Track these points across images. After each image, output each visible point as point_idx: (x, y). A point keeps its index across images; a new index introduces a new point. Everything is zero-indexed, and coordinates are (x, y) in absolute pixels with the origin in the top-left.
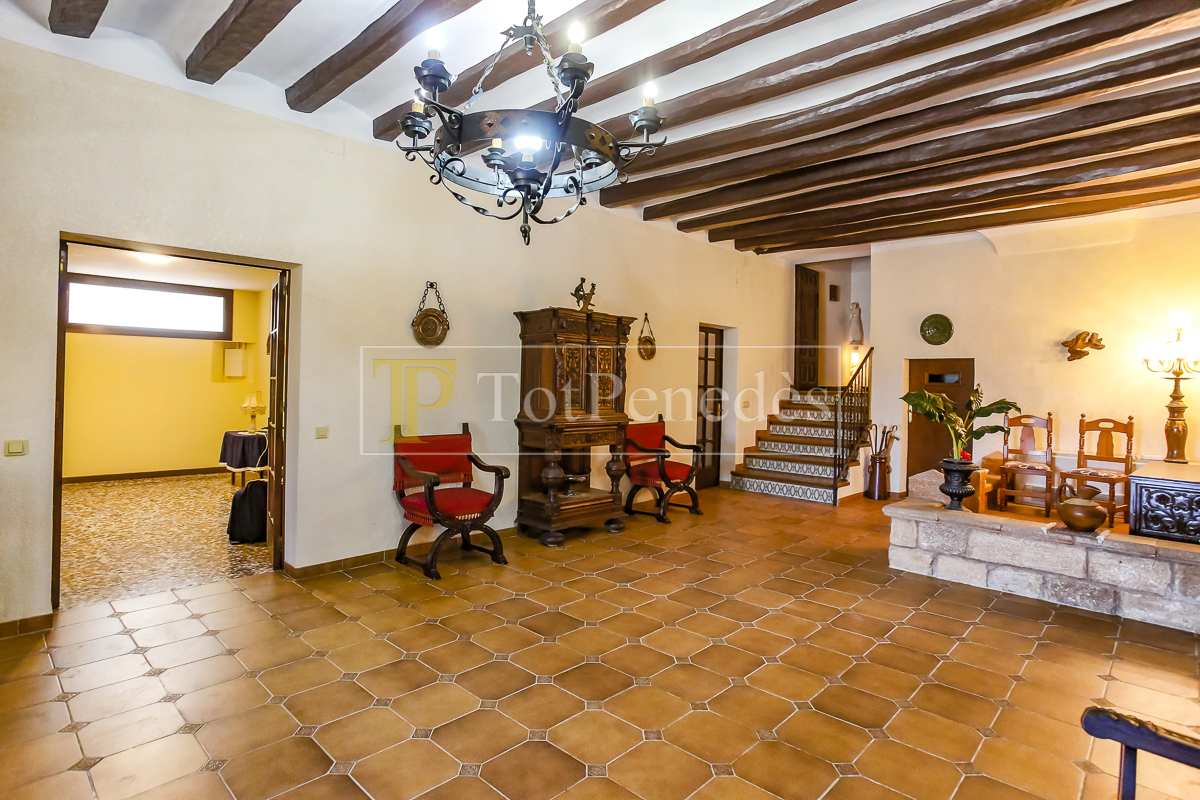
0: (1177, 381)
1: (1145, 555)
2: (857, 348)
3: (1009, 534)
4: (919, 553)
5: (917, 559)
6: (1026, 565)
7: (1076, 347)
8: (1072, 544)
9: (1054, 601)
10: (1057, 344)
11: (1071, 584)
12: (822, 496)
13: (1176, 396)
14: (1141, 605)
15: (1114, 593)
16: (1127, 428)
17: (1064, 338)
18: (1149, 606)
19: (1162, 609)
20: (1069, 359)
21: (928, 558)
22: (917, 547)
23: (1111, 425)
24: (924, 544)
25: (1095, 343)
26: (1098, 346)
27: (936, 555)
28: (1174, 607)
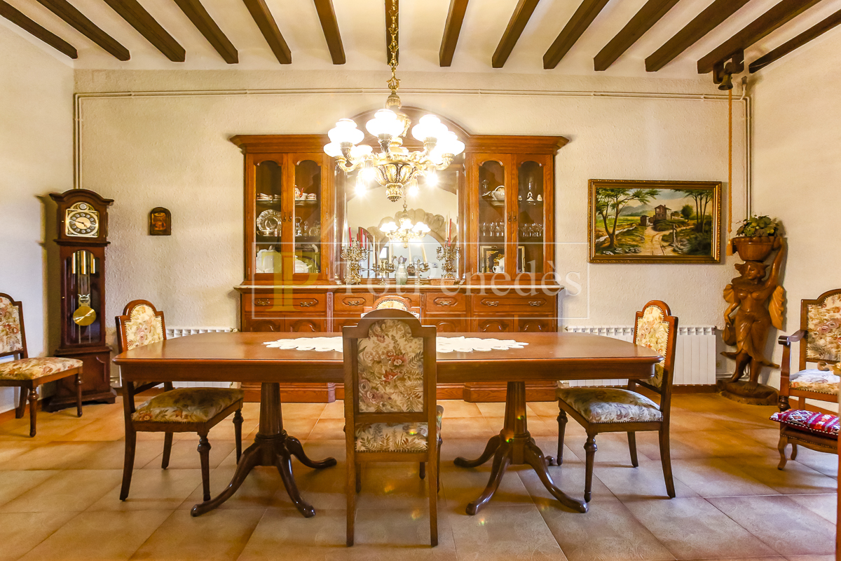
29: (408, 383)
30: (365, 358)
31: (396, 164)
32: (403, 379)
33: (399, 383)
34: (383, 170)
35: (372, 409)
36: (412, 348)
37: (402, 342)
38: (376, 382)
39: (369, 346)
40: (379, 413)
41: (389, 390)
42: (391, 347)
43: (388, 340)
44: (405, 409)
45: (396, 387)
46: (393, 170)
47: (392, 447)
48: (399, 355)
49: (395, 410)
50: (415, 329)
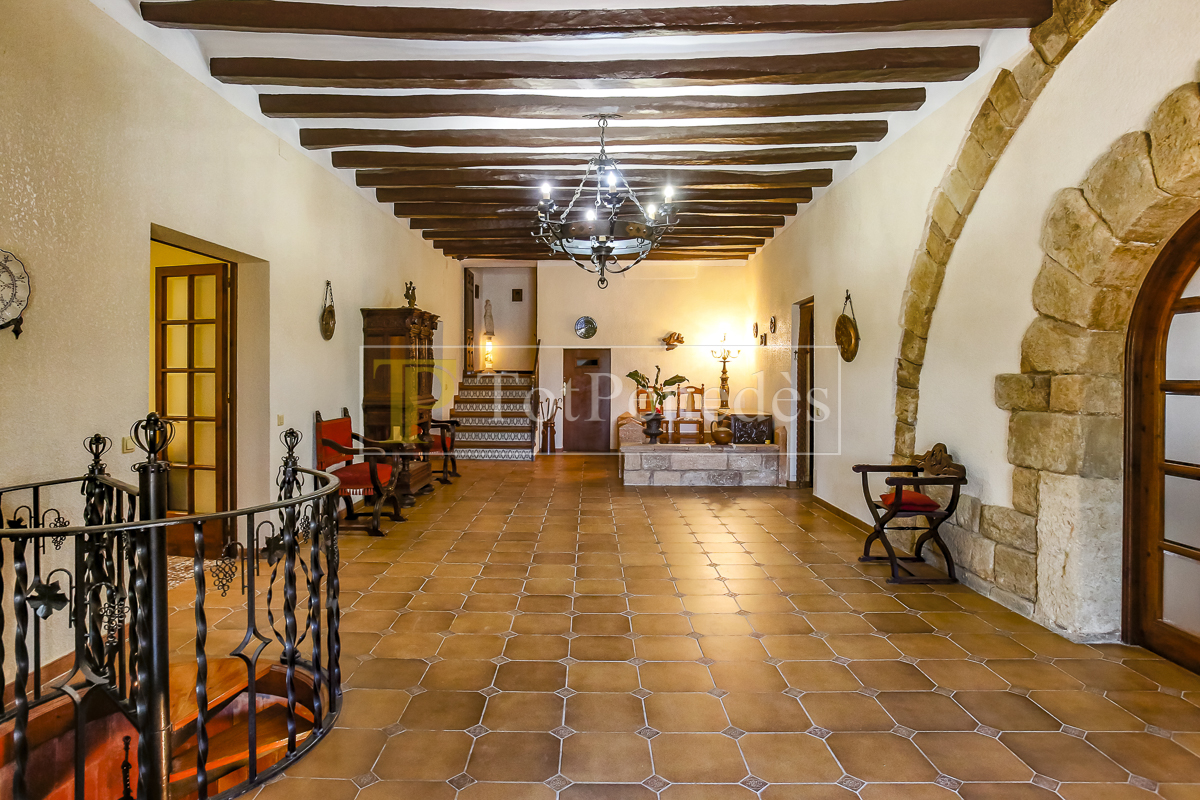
0: (724, 362)
1: (752, 452)
2: (490, 338)
3: (692, 452)
4: (643, 472)
5: (641, 476)
6: (700, 468)
7: (671, 341)
8: (721, 451)
9: (714, 485)
10: (659, 340)
11: (721, 474)
12: (525, 454)
13: (724, 372)
14: (750, 478)
15: (738, 474)
16: (701, 391)
17: (663, 336)
18: (753, 477)
19: (758, 477)
20: (667, 349)
21: (648, 474)
22: (642, 468)
23: (693, 390)
24: (646, 466)
25: (680, 340)
26: (681, 342)
27: (652, 472)
28: (762, 475)
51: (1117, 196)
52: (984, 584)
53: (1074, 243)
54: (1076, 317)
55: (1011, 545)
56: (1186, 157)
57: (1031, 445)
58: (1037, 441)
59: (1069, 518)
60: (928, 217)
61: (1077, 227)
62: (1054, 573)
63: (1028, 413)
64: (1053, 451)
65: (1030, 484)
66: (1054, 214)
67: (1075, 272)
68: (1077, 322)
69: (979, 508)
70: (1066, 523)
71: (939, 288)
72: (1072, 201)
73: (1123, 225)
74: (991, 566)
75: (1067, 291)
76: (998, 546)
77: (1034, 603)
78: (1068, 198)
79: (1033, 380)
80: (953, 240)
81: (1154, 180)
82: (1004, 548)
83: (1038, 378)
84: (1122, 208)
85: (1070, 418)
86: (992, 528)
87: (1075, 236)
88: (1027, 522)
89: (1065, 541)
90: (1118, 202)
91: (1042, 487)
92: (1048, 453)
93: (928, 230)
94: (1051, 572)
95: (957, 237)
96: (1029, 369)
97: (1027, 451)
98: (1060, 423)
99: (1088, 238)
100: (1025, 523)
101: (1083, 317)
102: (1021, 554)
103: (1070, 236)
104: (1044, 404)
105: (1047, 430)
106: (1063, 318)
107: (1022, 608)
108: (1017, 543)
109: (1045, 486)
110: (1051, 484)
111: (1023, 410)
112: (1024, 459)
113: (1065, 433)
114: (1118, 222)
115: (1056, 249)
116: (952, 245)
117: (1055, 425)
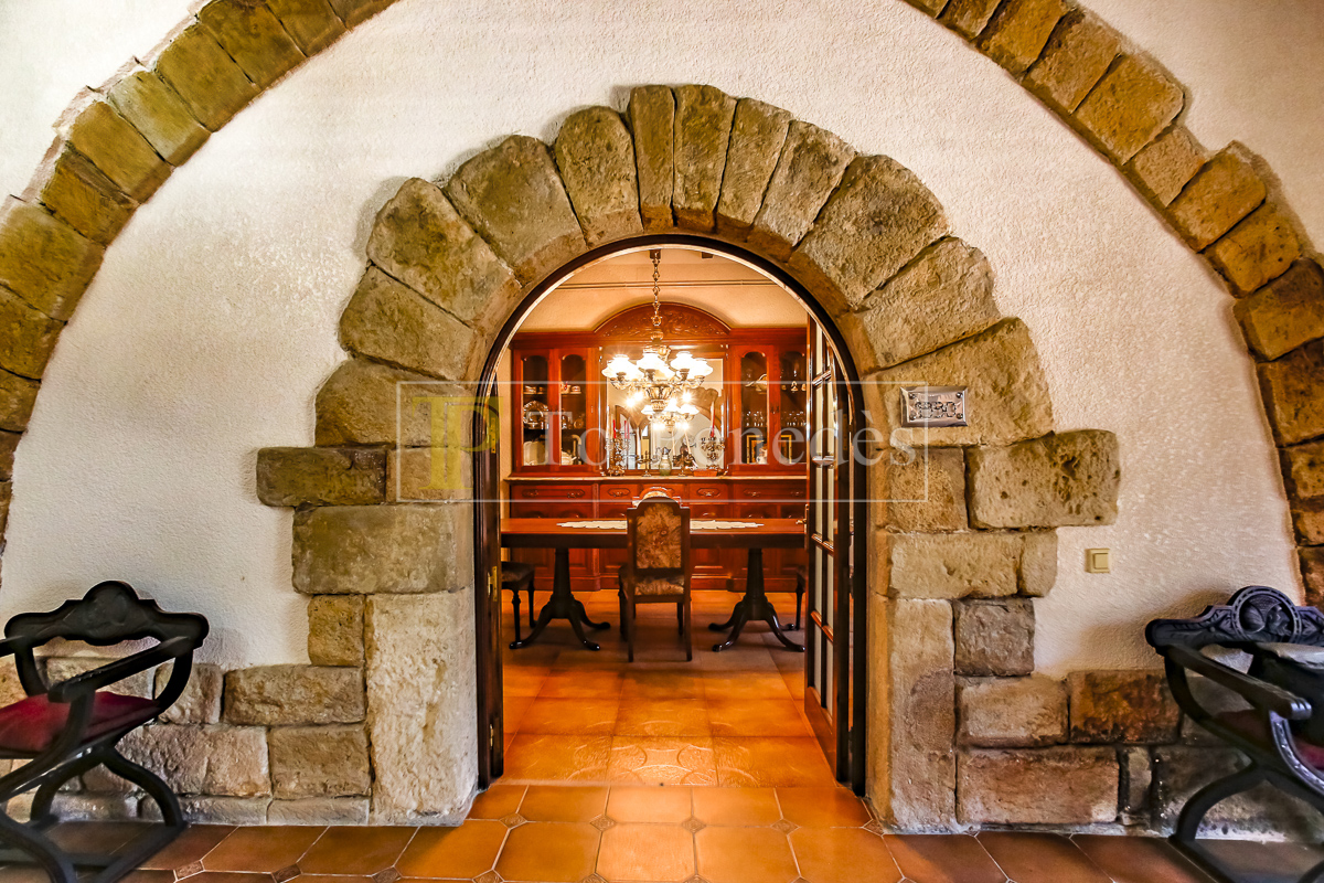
29: (671, 547)
30: (642, 530)
31: (659, 386)
32: (667, 544)
33: (665, 548)
34: (649, 391)
35: (646, 566)
36: (673, 523)
37: (667, 519)
38: (649, 547)
39: (645, 522)
40: (650, 568)
41: (658, 552)
42: (659, 522)
43: (658, 518)
44: (667, 565)
45: (662, 550)
46: (657, 391)
47: (659, 592)
48: (665, 527)
49: (661, 566)
50: (675, 509)
51: (512, 210)
52: (250, 805)
53: (437, 259)
54: (440, 365)
55: (311, 724)
56: (615, 189)
57: (350, 557)
58: (364, 551)
59: (436, 655)
60: (57, 141)
61: (442, 237)
62: (410, 740)
63: (338, 509)
64: (398, 562)
65: (351, 619)
66: (396, 209)
67: (439, 301)
68: (442, 372)
69: (221, 680)
70: (430, 662)
71: (86, 285)
72: (430, 199)
73: (525, 249)
74: (265, 770)
75: (422, 325)
76: (278, 734)
77: (371, 798)
78: (423, 193)
79: (351, 457)
80: (134, 202)
81: (569, 205)
82: (294, 732)
83: (360, 455)
84: (521, 228)
85: (431, 510)
86: (259, 707)
87: (438, 250)
88: (346, 678)
89: (430, 688)
90: (514, 219)
91: (376, 618)
92: (387, 565)
93: (51, 167)
94: (403, 741)
95: (145, 199)
96: (341, 440)
97: (342, 569)
98: (411, 518)
99: (464, 257)
100: (337, 682)
101: (452, 366)
102: (333, 732)
103: (427, 248)
104: (377, 493)
105: (383, 531)
106: (415, 365)
107: (342, 815)
108: (323, 716)
109: (383, 618)
110: (397, 612)
111: (326, 504)
112: (334, 582)
113: (423, 533)
114: (516, 245)
115: (399, 262)
116: (131, 211)
117: (402, 523)
